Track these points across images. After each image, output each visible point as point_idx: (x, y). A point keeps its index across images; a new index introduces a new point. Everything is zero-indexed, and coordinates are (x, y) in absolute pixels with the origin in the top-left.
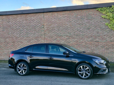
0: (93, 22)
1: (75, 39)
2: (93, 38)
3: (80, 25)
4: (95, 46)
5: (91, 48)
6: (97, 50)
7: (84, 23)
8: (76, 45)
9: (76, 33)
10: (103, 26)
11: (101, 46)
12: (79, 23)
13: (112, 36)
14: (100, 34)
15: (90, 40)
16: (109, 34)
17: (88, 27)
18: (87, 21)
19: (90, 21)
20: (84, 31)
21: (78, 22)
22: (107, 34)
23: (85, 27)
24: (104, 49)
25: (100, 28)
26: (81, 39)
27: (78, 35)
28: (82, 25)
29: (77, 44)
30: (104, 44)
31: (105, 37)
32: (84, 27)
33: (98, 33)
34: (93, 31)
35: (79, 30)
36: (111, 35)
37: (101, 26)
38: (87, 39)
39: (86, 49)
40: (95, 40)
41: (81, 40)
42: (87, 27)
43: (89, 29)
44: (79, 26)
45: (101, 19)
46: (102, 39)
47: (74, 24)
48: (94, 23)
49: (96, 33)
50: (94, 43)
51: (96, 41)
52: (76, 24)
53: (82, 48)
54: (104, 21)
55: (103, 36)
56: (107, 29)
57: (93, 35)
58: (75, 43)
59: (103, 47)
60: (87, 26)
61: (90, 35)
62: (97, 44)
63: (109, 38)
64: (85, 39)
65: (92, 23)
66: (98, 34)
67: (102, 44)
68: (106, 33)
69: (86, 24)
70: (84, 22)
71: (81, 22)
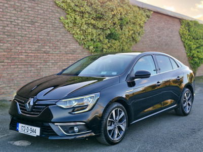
0: (41, 10)
1: (4, 43)
2: (40, 44)
3: (15, 10)
4: (43, 61)
5: (37, 66)
6: (47, 71)
7: (25, 7)
8: (8, 58)
9: (7, 28)
10: (56, 22)
11: (52, 63)
12: (15, 4)
13: (67, 44)
14: (51, 38)
15: (34, 49)
16: (64, 39)
17: (32, 18)
18: (30, 4)
19: (36, 5)
20: (23, 27)
21: (13, 3)
22: (62, 39)
23: (27, 17)
24: (56, 68)
25: (51, 26)
26: (19, 45)
27: (13, 34)
28: (21, 11)
29: (9, 56)
30: (57, 57)
31: (59, 43)
32: (24, 16)
33: (48, 34)
34: (40, 29)
35: (13, 23)
36: (66, 42)
37: (53, 21)
38: (30, 46)
39: (28, 68)
40: (44, 50)
41: (18, 48)
42: (30, 18)
43: (33, 23)
44: (14, 12)
45: (53, 7)
46: (54, 47)
47: (3, 6)
48: (42, 12)
49: (45, 34)
50: (42, 54)
51: (45, 52)
52: (6, 5)
53: (20, 66)
54: (58, 12)
55: (56, 43)
56: (61, 29)
57: (41, 37)
58: (5, 53)
59: (55, 64)
60: (31, 16)
61: (35, 36)
62: (47, 57)
63: (63, 47)
64: (27, 46)
65: (39, 11)
66: (48, 36)
67: (53, 57)
68: (60, 36)
69: (28, 11)
70: (25, 4)
71: (18, 4)
